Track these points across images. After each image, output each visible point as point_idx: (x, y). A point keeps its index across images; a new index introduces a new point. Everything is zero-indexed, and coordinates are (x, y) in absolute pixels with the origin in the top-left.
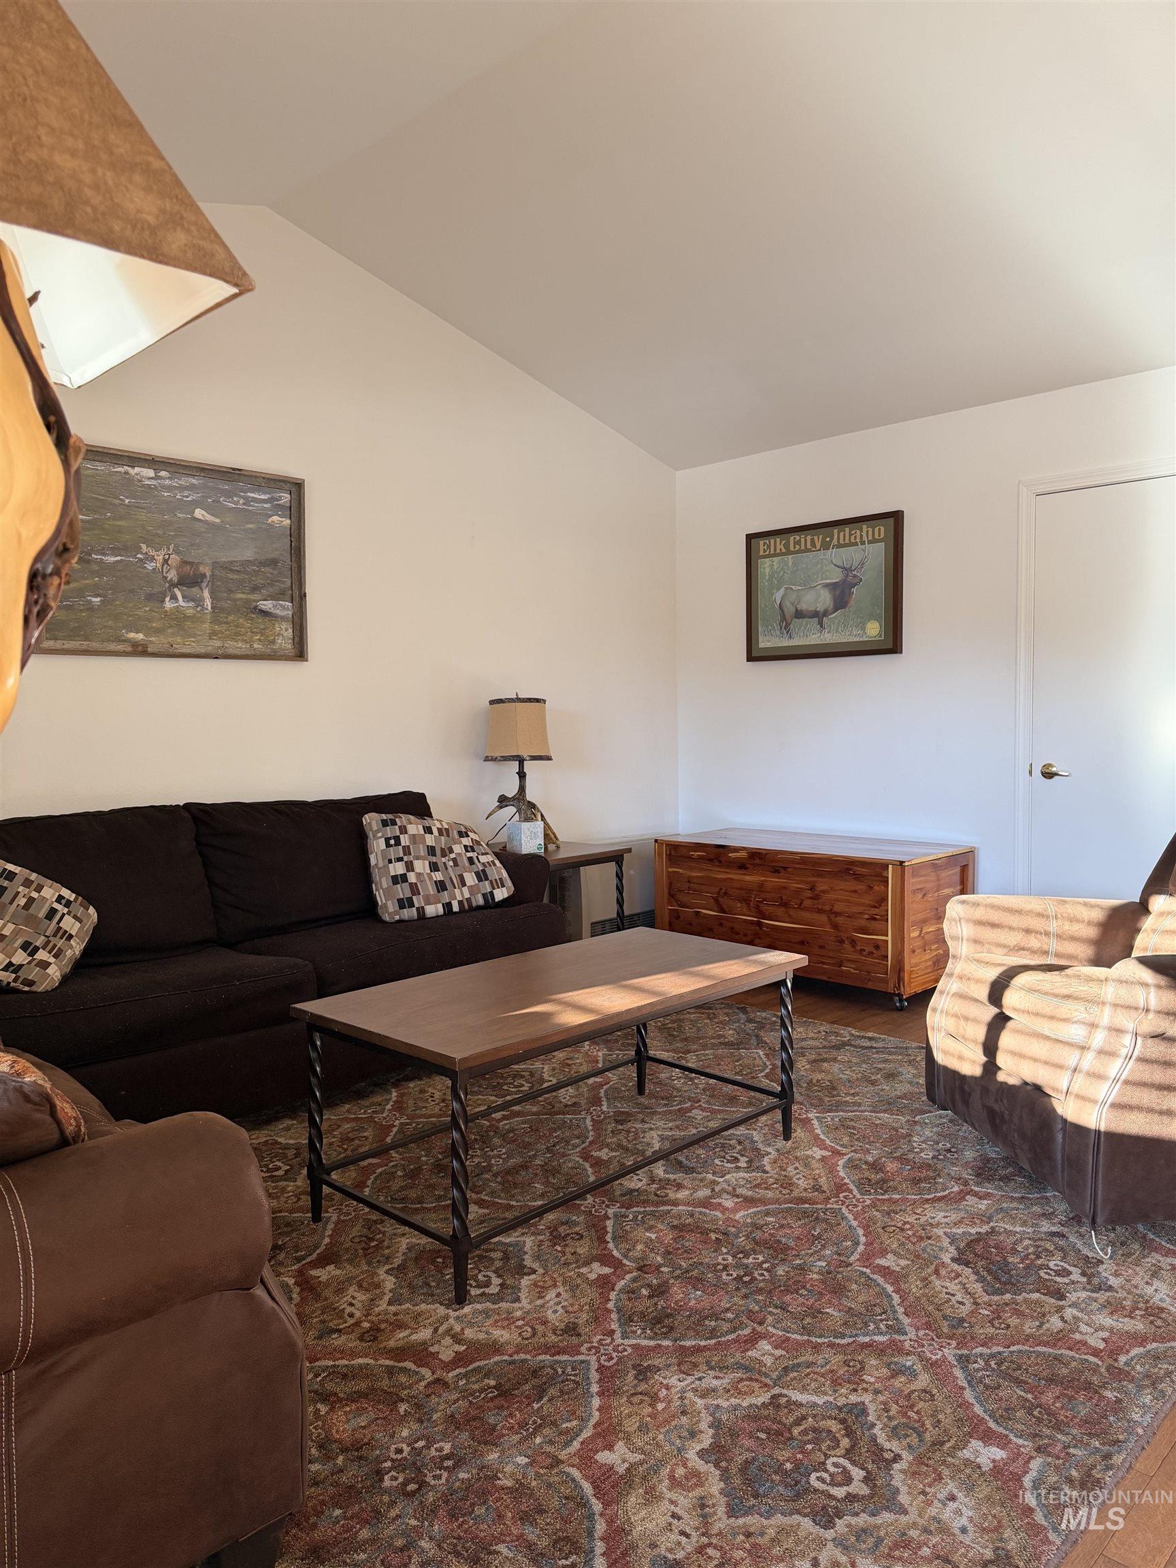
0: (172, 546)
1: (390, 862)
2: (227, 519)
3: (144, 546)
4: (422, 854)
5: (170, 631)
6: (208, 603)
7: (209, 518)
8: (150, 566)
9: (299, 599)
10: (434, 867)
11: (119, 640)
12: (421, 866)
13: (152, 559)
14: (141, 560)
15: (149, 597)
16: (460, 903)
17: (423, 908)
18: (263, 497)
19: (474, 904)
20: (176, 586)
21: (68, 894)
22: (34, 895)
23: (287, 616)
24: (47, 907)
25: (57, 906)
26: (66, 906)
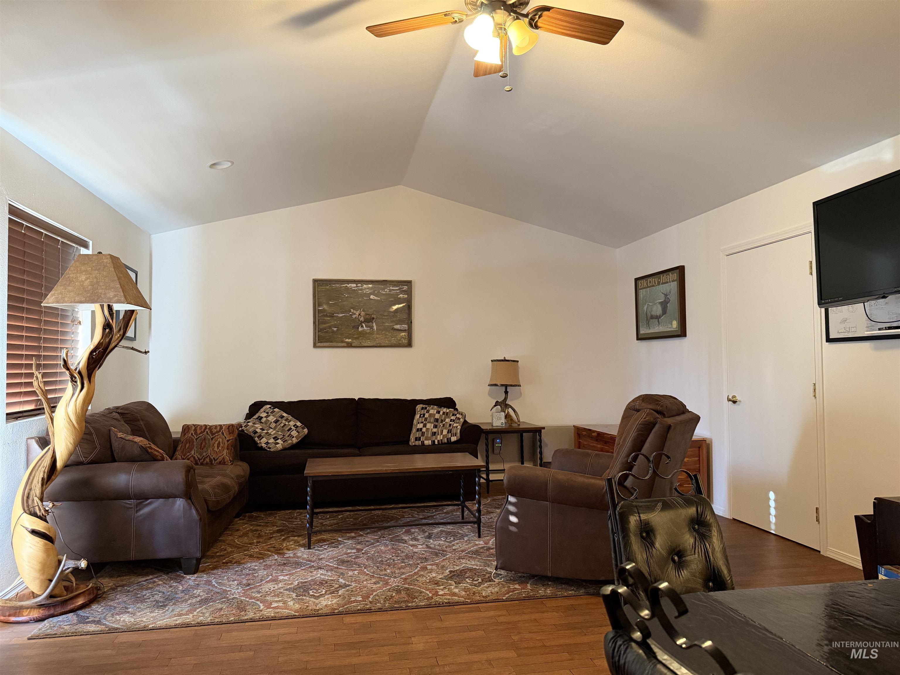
0: (362, 309)
1: (419, 423)
2: (383, 298)
3: (352, 310)
4: (432, 421)
5: (361, 338)
6: (375, 328)
7: (376, 298)
8: (354, 316)
9: (410, 323)
10: (435, 426)
11: (343, 342)
12: (429, 426)
13: (355, 314)
14: (351, 315)
15: (354, 327)
16: (438, 441)
17: (424, 441)
18: (396, 288)
19: (443, 442)
20: (363, 323)
21: (299, 424)
22: (287, 423)
23: (405, 330)
24: (289, 427)
25: (293, 427)
26: (296, 428)
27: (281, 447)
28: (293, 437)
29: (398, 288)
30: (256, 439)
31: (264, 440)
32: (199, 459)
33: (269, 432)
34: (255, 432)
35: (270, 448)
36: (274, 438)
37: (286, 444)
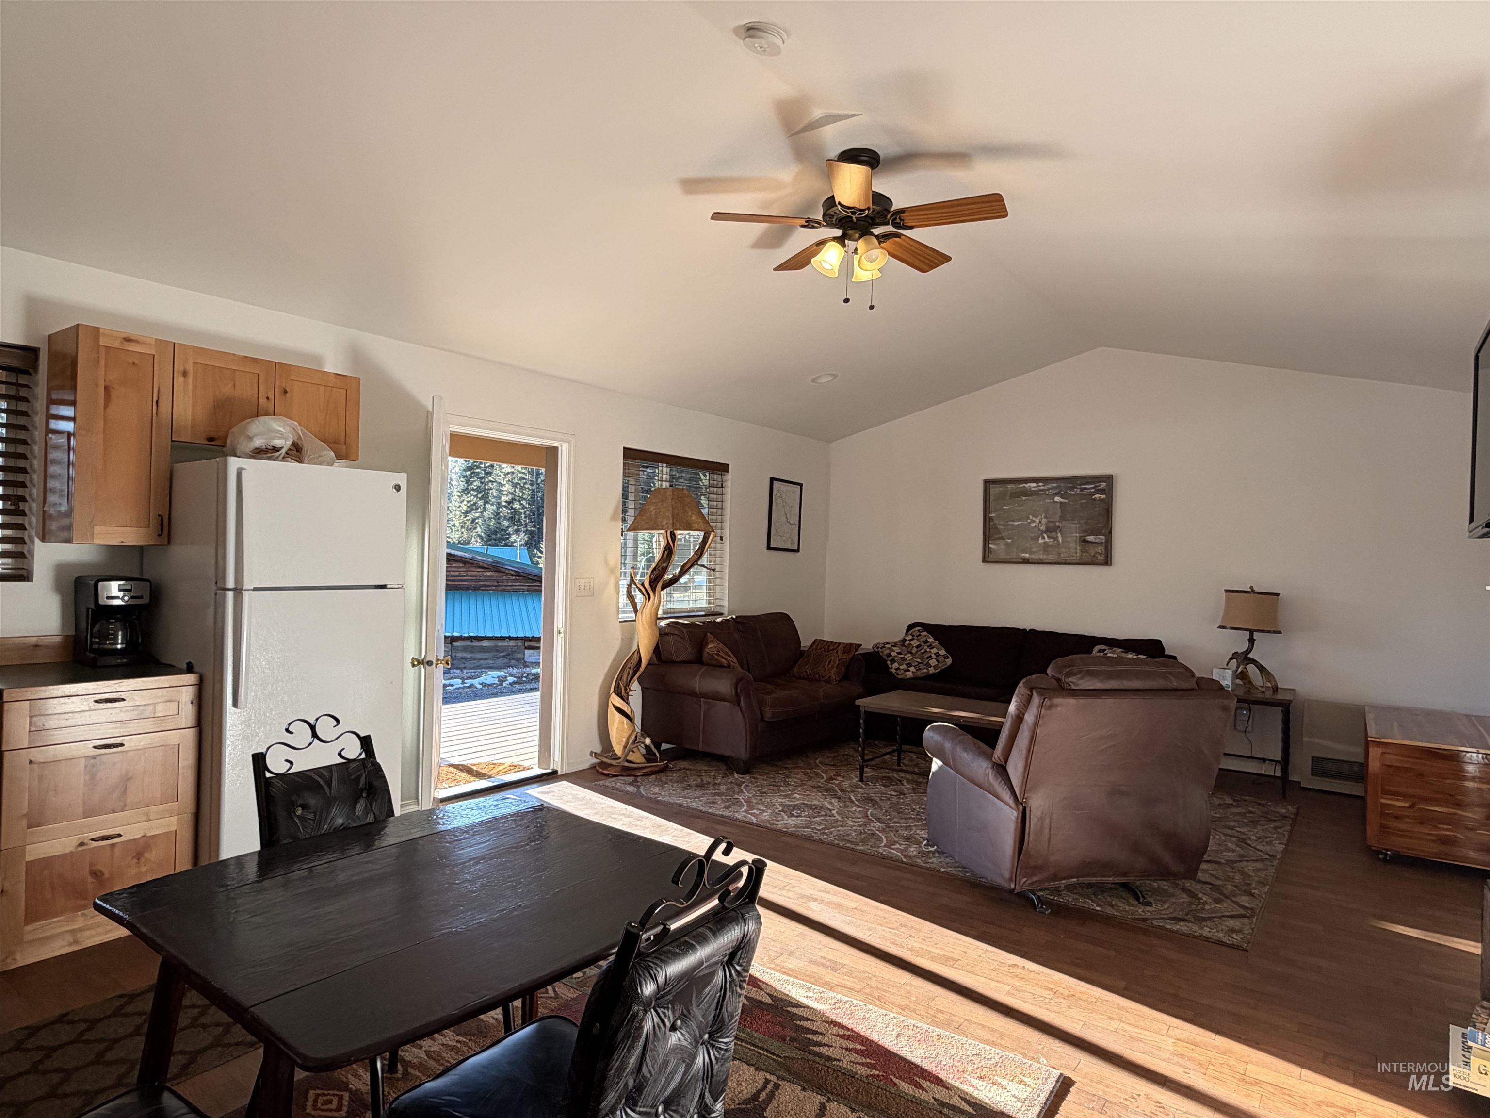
0: (1043, 515)
2: (1070, 499)
3: (1031, 516)
6: (1060, 539)
7: (1062, 500)
8: (1033, 525)
9: (1109, 534)
11: (1018, 556)
13: (1035, 521)
14: (1030, 522)
15: (1032, 538)
18: (1090, 486)
20: (1045, 532)
21: (943, 652)
22: (928, 650)
23: (1102, 543)
24: (929, 655)
25: (933, 656)
26: (937, 656)
27: (912, 676)
28: (931, 667)
29: (1092, 486)
30: (889, 662)
31: (896, 665)
32: (810, 675)
33: (906, 657)
34: (889, 655)
35: (898, 674)
36: (907, 665)
37: (919, 672)
